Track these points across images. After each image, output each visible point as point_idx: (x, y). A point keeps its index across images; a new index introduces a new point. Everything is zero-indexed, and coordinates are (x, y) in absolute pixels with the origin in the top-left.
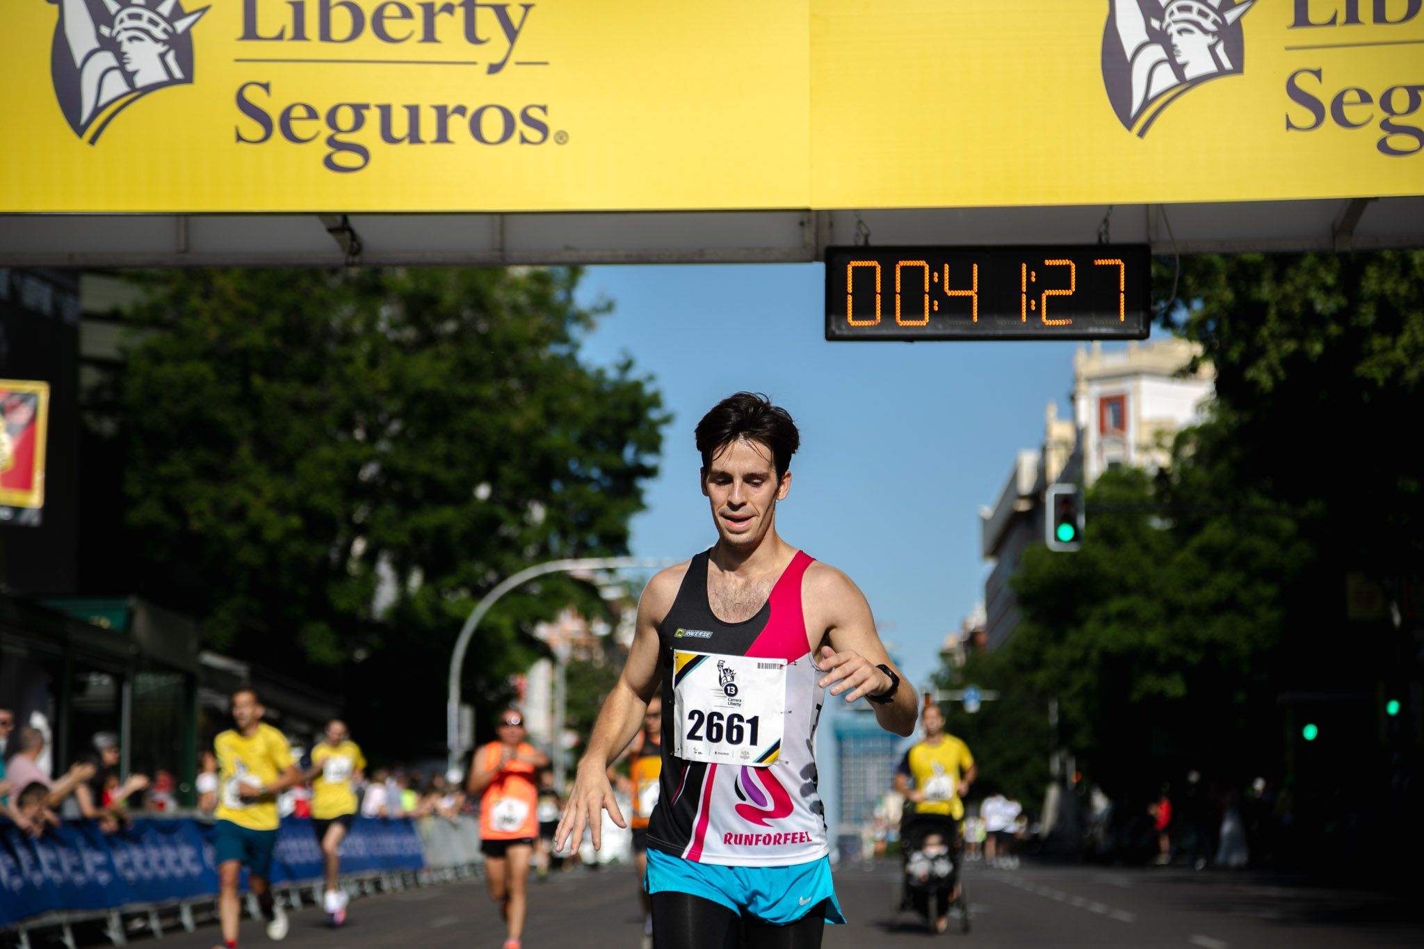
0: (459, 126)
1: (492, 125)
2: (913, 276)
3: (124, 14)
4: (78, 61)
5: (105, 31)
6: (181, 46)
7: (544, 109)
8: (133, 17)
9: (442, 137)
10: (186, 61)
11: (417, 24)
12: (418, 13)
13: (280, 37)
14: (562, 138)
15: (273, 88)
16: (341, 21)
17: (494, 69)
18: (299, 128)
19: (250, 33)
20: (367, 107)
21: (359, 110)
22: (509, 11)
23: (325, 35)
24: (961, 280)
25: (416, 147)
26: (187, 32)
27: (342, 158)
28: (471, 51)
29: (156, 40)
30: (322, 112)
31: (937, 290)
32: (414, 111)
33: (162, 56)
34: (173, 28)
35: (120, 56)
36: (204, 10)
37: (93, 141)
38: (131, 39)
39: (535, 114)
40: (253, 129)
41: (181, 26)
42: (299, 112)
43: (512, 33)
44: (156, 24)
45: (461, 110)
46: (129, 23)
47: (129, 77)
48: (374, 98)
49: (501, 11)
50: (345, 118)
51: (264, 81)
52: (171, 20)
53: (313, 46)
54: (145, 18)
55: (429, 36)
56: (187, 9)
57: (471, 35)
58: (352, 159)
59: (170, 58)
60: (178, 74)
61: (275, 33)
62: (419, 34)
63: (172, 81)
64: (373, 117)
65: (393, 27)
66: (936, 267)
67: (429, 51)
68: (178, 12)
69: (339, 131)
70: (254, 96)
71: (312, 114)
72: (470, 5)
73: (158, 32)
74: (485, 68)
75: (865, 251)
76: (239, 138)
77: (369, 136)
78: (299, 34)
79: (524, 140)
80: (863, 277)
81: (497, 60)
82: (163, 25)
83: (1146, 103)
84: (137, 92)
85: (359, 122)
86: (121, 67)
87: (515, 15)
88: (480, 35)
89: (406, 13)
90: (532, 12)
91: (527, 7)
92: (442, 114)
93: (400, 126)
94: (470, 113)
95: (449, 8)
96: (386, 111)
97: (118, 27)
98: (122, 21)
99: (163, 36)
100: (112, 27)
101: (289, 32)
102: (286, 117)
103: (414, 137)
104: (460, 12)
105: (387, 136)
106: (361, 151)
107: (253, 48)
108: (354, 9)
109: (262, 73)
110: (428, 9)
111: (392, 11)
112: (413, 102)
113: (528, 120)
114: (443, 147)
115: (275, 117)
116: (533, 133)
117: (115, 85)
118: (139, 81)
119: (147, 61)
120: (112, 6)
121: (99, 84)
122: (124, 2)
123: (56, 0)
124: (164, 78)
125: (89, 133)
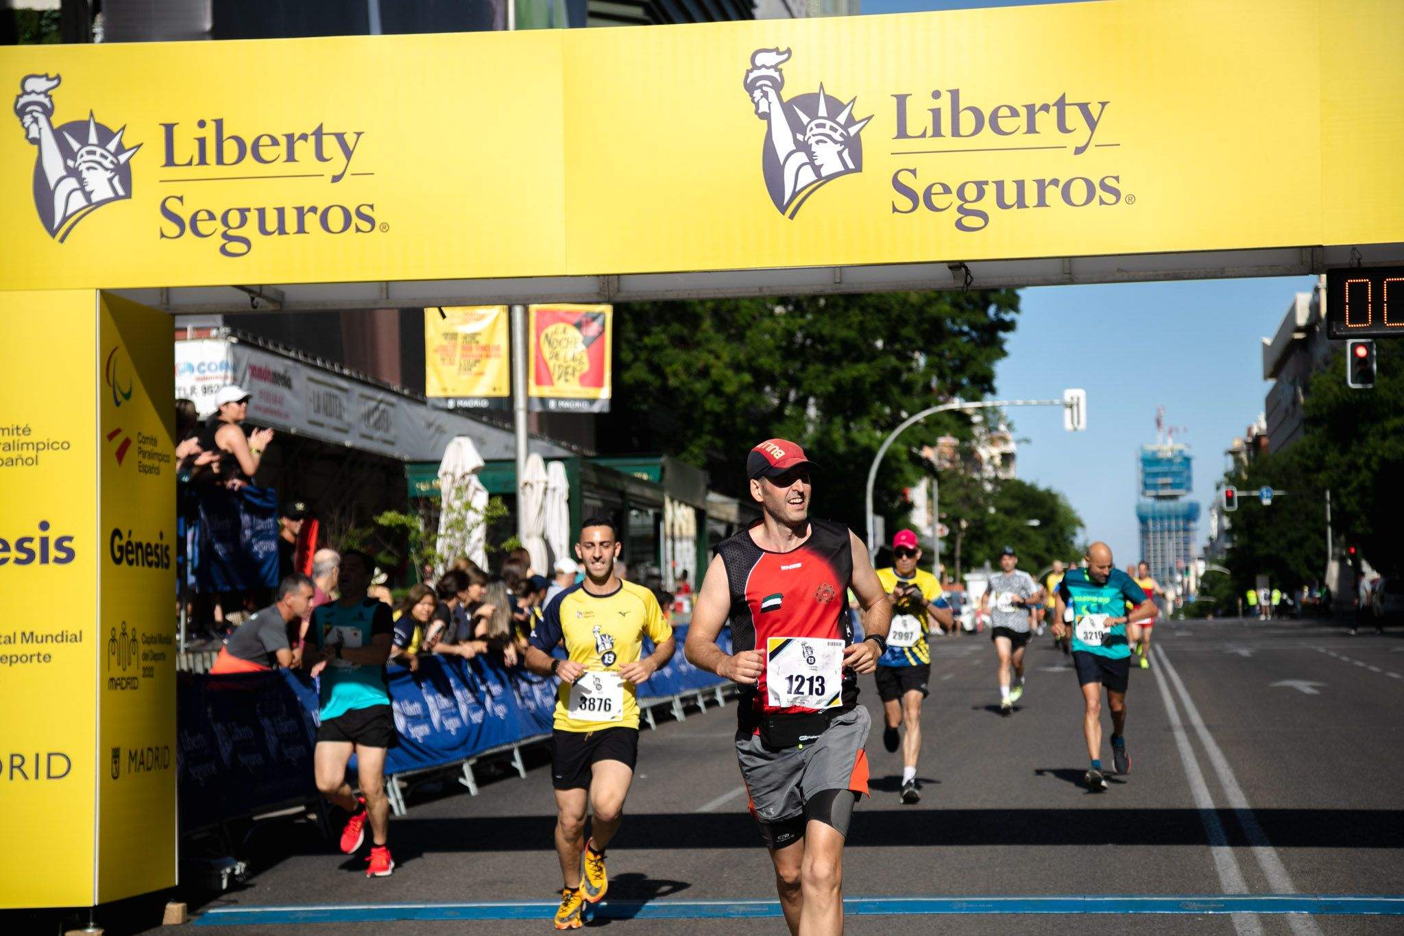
0: (1053, 194)
1: (1079, 192)
3: (813, 124)
4: (782, 162)
5: (800, 137)
6: (853, 146)
7: (1117, 178)
8: (818, 126)
9: (1042, 203)
10: (857, 155)
11: (1022, 121)
12: (1023, 112)
13: (923, 135)
14: (1131, 199)
15: (918, 173)
16: (967, 121)
17: (1079, 151)
18: (937, 201)
19: (902, 133)
20: (986, 183)
21: (980, 186)
22: (1090, 106)
23: (956, 132)
25: (1023, 211)
26: (858, 134)
27: (969, 221)
28: (1063, 138)
29: (836, 142)
30: (954, 188)
32: (1020, 185)
33: (840, 153)
34: (848, 133)
35: (811, 155)
36: (869, 118)
37: (792, 217)
38: (818, 142)
39: (1111, 182)
40: (904, 203)
41: (853, 131)
42: (937, 189)
43: (1092, 124)
44: (835, 130)
45: (1055, 182)
46: (816, 131)
47: (817, 169)
48: (992, 177)
49: (1084, 108)
50: (971, 192)
51: (912, 168)
52: (846, 127)
53: (948, 141)
54: (828, 127)
55: (1031, 129)
56: (857, 118)
57: (1062, 127)
58: (978, 222)
59: (846, 154)
60: (851, 166)
61: (920, 132)
62: (1024, 128)
63: (847, 171)
64: (991, 190)
65: (1003, 124)
67: (1031, 140)
68: (851, 121)
69: (966, 201)
70: (905, 178)
71: (947, 190)
72: (1061, 105)
73: (837, 136)
74: (1072, 150)
75: (1358, 271)
76: (895, 210)
77: (988, 203)
78: (937, 133)
79: (1102, 202)
81: (1081, 144)
82: (840, 130)
84: (822, 180)
85: (981, 194)
86: (811, 162)
87: (1094, 110)
88: (1069, 126)
89: (1014, 113)
90: (1107, 108)
91: (1104, 104)
92: (1041, 185)
93: (1010, 196)
94: (1062, 184)
95: (1045, 108)
96: (1000, 185)
97: (809, 134)
98: (811, 129)
99: (841, 139)
100: (805, 134)
101: (930, 132)
102: (928, 193)
103: (1021, 203)
104: (1054, 110)
105: (1001, 204)
106: (984, 216)
107: (904, 144)
108: (977, 112)
109: (910, 162)
110: (1031, 109)
111: (1004, 112)
112: (1020, 178)
113: (1105, 187)
114: (1042, 209)
115: (920, 193)
116: (1109, 197)
117: (807, 176)
118: (824, 172)
119: (829, 157)
120: (805, 119)
121: (795, 173)
122: (813, 115)
123: (766, 116)
124: (841, 168)
125: (789, 211)
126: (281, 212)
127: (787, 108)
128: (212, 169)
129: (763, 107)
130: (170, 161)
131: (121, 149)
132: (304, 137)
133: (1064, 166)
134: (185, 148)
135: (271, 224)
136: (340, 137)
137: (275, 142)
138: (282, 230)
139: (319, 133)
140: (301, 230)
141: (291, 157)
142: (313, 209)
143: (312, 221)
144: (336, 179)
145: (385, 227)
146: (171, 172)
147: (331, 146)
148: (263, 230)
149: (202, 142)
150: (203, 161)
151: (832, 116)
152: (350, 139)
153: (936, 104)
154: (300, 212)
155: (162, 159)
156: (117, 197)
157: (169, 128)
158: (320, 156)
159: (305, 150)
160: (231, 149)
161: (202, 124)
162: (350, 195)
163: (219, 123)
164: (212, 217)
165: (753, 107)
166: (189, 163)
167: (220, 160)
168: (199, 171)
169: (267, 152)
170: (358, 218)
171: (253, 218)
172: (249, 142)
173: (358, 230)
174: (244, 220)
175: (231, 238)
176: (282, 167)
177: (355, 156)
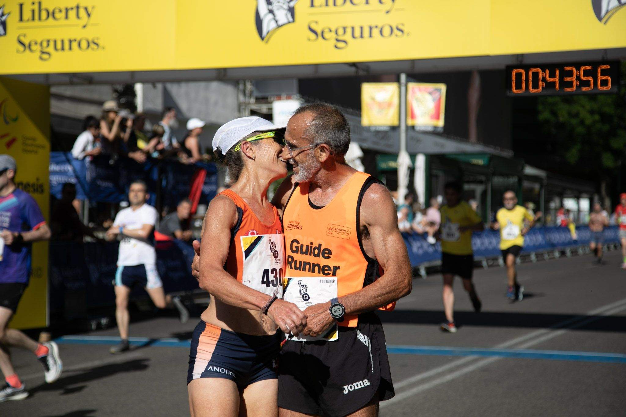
0: (376, 32)
1: (386, 31)
2: (535, 75)
3: (275, 1)
4: (262, 19)
5: (270, 7)
6: (292, 11)
7: (403, 25)
8: (277, 2)
9: (370, 36)
10: (293, 15)
13: (321, 6)
15: (319, 23)
17: (387, 12)
18: (326, 35)
19: (312, 5)
20: (347, 27)
23: (335, 4)
24: (552, 75)
25: (362, 40)
26: (294, 6)
27: (340, 45)
28: (380, 7)
29: (284, 9)
30: (333, 29)
31: (544, 79)
32: (362, 28)
33: (286, 15)
34: (290, 5)
35: (274, 15)
37: (267, 42)
38: (278, 9)
39: (400, 27)
40: (313, 36)
41: (292, 4)
42: (327, 30)
44: (284, 4)
45: (376, 27)
46: (277, 4)
47: (277, 22)
50: (341, 31)
52: (288, 2)
53: (331, 8)
54: (281, 2)
55: (367, 2)
57: (381, 2)
58: (343, 45)
59: (289, 15)
60: (291, 19)
61: (319, 4)
62: (364, 1)
63: (289, 22)
64: (349, 31)
66: (544, 71)
67: (367, 7)
69: (339, 35)
70: (314, 26)
71: (330, 31)
73: (285, 7)
74: (384, 12)
75: (519, 66)
76: (309, 40)
77: (348, 37)
78: (327, 5)
79: (397, 36)
80: (519, 75)
81: (388, 9)
82: (287, 4)
83: (607, 12)
84: (279, 26)
85: (345, 33)
86: (274, 19)
92: (371, 28)
93: (357, 33)
94: (380, 27)
96: (353, 29)
97: (274, 5)
98: (274, 3)
100: (272, 6)
101: (324, 3)
102: (323, 33)
103: (362, 36)
105: (354, 37)
106: (345, 42)
107: (313, 10)
112: (361, 25)
113: (398, 29)
114: (370, 39)
115: (319, 32)
116: (399, 33)
117: (273, 25)
118: (280, 23)
119: (282, 16)
121: (268, 24)
124: (286, 21)
125: (265, 40)
126: (63, 41)
128: (37, 23)
130: (21, 19)
131: (2, 14)
132: (72, 9)
133: (381, 20)
134: (27, 14)
135: (59, 46)
136: (86, 9)
137: (60, 11)
138: (63, 49)
139: (77, 7)
140: (70, 48)
141: (67, 17)
142: (75, 40)
143: (75, 45)
144: (84, 27)
145: (103, 48)
146: (22, 24)
147: (82, 12)
148: (56, 49)
149: (33, 11)
150: (33, 19)
152: (90, 10)
154: (70, 41)
155: (17, 17)
157: (21, 5)
158: (78, 17)
159: (72, 14)
160: (44, 14)
161: (33, 3)
162: (90, 34)
163: (40, 3)
164: (36, 43)
166: (28, 20)
167: (40, 18)
168: (31, 24)
169: (58, 15)
170: (93, 44)
171: (52, 44)
172: (51, 11)
173: (93, 49)
174: (48, 45)
175: (43, 53)
176: (63, 22)
177: (92, 16)
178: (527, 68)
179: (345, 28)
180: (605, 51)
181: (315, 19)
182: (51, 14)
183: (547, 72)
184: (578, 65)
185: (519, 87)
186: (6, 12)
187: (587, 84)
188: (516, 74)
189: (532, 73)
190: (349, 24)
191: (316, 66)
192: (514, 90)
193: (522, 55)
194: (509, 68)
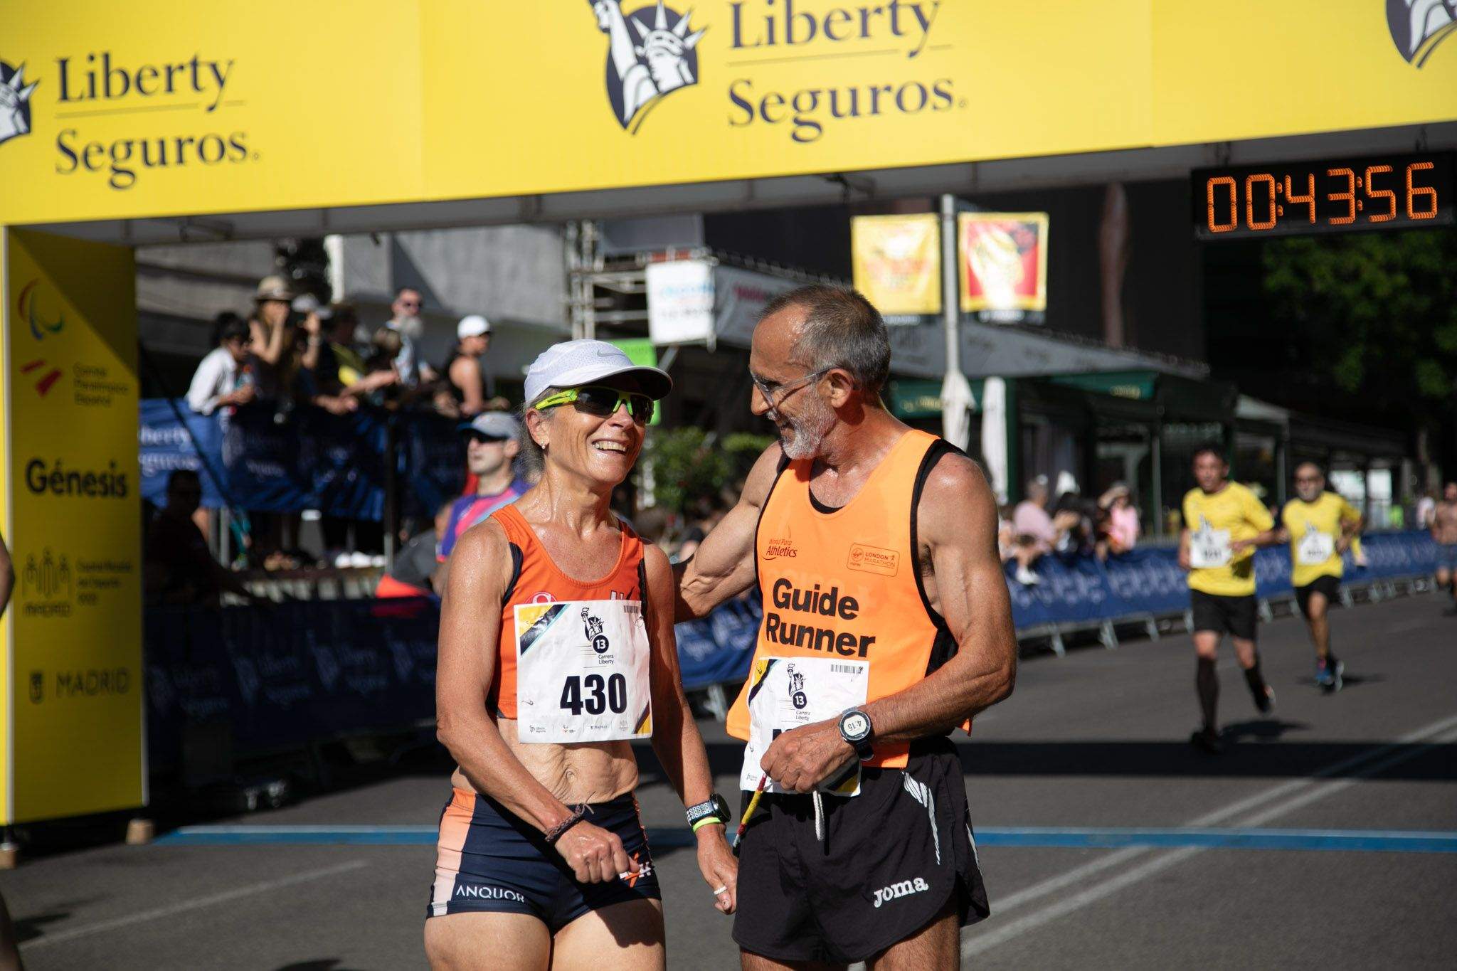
0: (886, 100)
1: (911, 98)
2: (1261, 188)
3: (651, 37)
4: (622, 75)
5: (640, 51)
6: (690, 57)
7: (949, 82)
8: (656, 38)
9: (875, 110)
10: (694, 69)
11: (856, 24)
12: (857, 17)
13: (758, 44)
15: (755, 83)
16: (801, 27)
17: (913, 54)
18: (772, 112)
19: (738, 43)
20: (819, 92)
22: (923, 8)
23: (790, 40)
24: (1300, 189)
25: (857, 119)
26: (695, 46)
27: (805, 132)
28: (896, 42)
29: (674, 54)
30: (789, 98)
31: (1281, 198)
32: (854, 93)
33: (678, 66)
34: (685, 44)
35: (649, 68)
36: (704, 30)
37: (634, 132)
38: (658, 55)
39: (944, 87)
40: (742, 115)
41: (690, 42)
42: (773, 100)
43: (925, 24)
44: (673, 42)
45: (888, 89)
46: (655, 43)
47: (656, 83)
48: (824, 85)
49: (917, 9)
50: (805, 102)
52: (683, 39)
53: (782, 49)
54: (666, 39)
55: (865, 33)
56: (694, 27)
57: (896, 30)
58: (811, 132)
59: (684, 68)
60: (689, 78)
61: (754, 41)
62: (857, 32)
63: (685, 84)
64: (825, 100)
65: (836, 29)
66: (1280, 179)
67: (866, 44)
68: (688, 33)
69: (801, 111)
70: (742, 91)
71: (782, 101)
72: (894, 7)
73: (674, 49)
74: (905, 54)
75: (1223, 170)
76: (732, 123)
77: (822, 113)
78: (771, 41)
79: (936, 107)
80: (1222, 191)
81: (913, 47)
82: (679, 43)
83: (1424, 39)
84: (663, 94)
85: (815, 104)
86: (651, 77)
87: (927, 10)
88: (902, 28)
89: (848, 17)
90: (941, 8)
91: (936, 4)
92: (875, 92)
93: (844, 104)
94: (895, 90)
95: (879, 11)
96: (834, 94)
97: (648, 46)
98: (650, 42)
99: (678, 51)
100: (644, 47)
101: (765, 39)
102: (763, 106)
103: (855, 112)
104: (887, 13)
105: (836, 113)
106: (817, 126)
107: (740, 54)
108: (811, 19)
109: (745, 73)
110: (864, 14)
111: (838, 17)
112: (852, 85)
113: (938, 92)
114: (875, 117)
115: (756, 104)
116: (942, 102)
117: (648, 91)
118: (664, 86)
119: (669, 70)
120: (642, 30)
121: (636, 90)
122: (652, 27)
123: (607, 30)
124: (678, 82)
125: (631, 127)
126: (162, 144)
127: (628, 21)
128: (101, 102)
129: (605, 23)
130: (65, 96)
131: (22, 86)
132: (181, 68)
133: (897, 71)
134: (78, 84)
135: (154, 155)
136: (214, 67)
137: (155, 74)
138: (163, 161)
139: (194, 64)
140: (181, 160)
141: (170, 88)
142: (191, 140)
143: (190, 151)
144: (211, 109)
145: (256, 156)
146: (67, 107)
147: (205, 75)
148: (147, 162)
149: (92, 76)
150: (93, 94)
151: (671, 26)
152: (223, 69)
153: (770, 11)
154: (180, 143)
155: (57, 92)
156: (19, 134)
157: (64, 64)
158: (196, 86)
159: (182, 80)
160: (117, 83)
161: (92, 58)
162: (224, 125)
163: (107, 57)
164: (101, 150)
165: (594, 21)
166: (81, 97)
167: (108, 93)
168: (89, 105)
169: (148, 84)
170: (232, 147)
171: (137, 150)
172: (132, 75)
173: (232, 159)
174: (129, 153)
175: (117, 171)
176: (162, 98)
177: (228, 84)
178: (1241, 172)
179: (814, 95)
180: (1423, 129)
181: (746, 77)
182: (133, 82)
183: (1289, 181)
184: (1359, 164)
185: (1223, 218)
186: (29, 79)
187: (1383, 206)
188: (1215, 186)
189: (1253, 183)
190: (823, 84)
191: (751, 182)
192: (1213, 226)
193: (1229, 144)
194: (1200, 176)
